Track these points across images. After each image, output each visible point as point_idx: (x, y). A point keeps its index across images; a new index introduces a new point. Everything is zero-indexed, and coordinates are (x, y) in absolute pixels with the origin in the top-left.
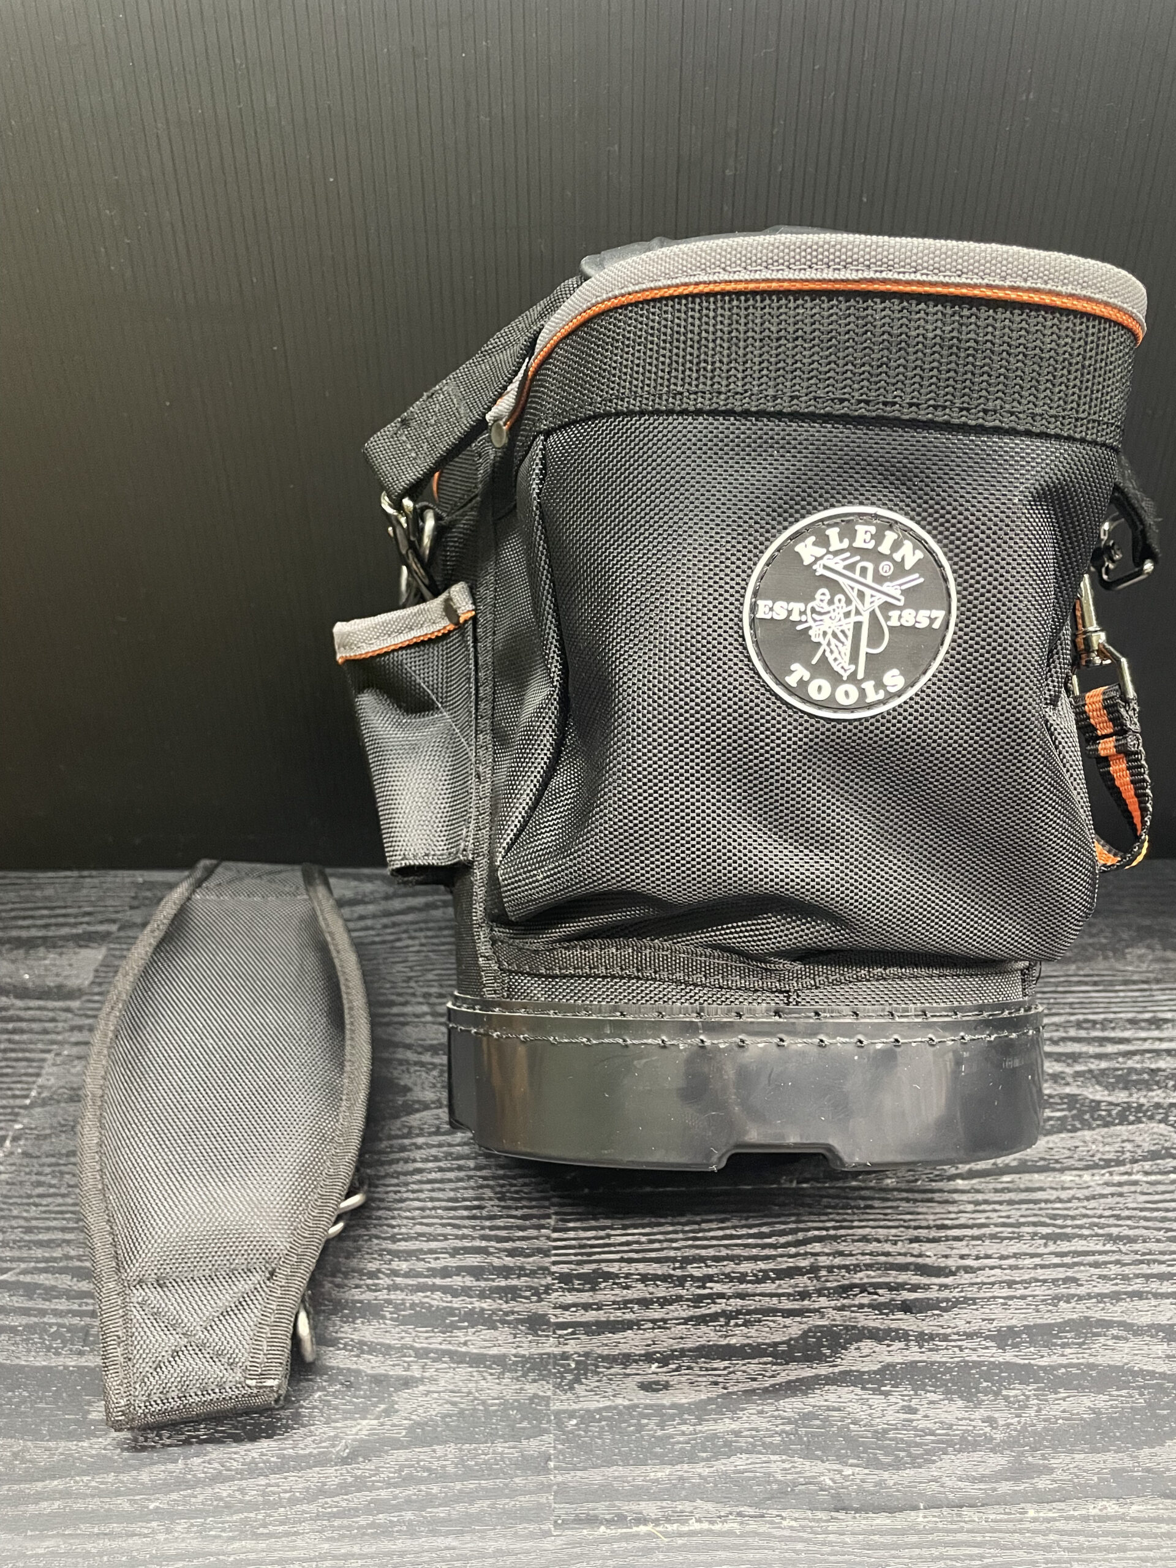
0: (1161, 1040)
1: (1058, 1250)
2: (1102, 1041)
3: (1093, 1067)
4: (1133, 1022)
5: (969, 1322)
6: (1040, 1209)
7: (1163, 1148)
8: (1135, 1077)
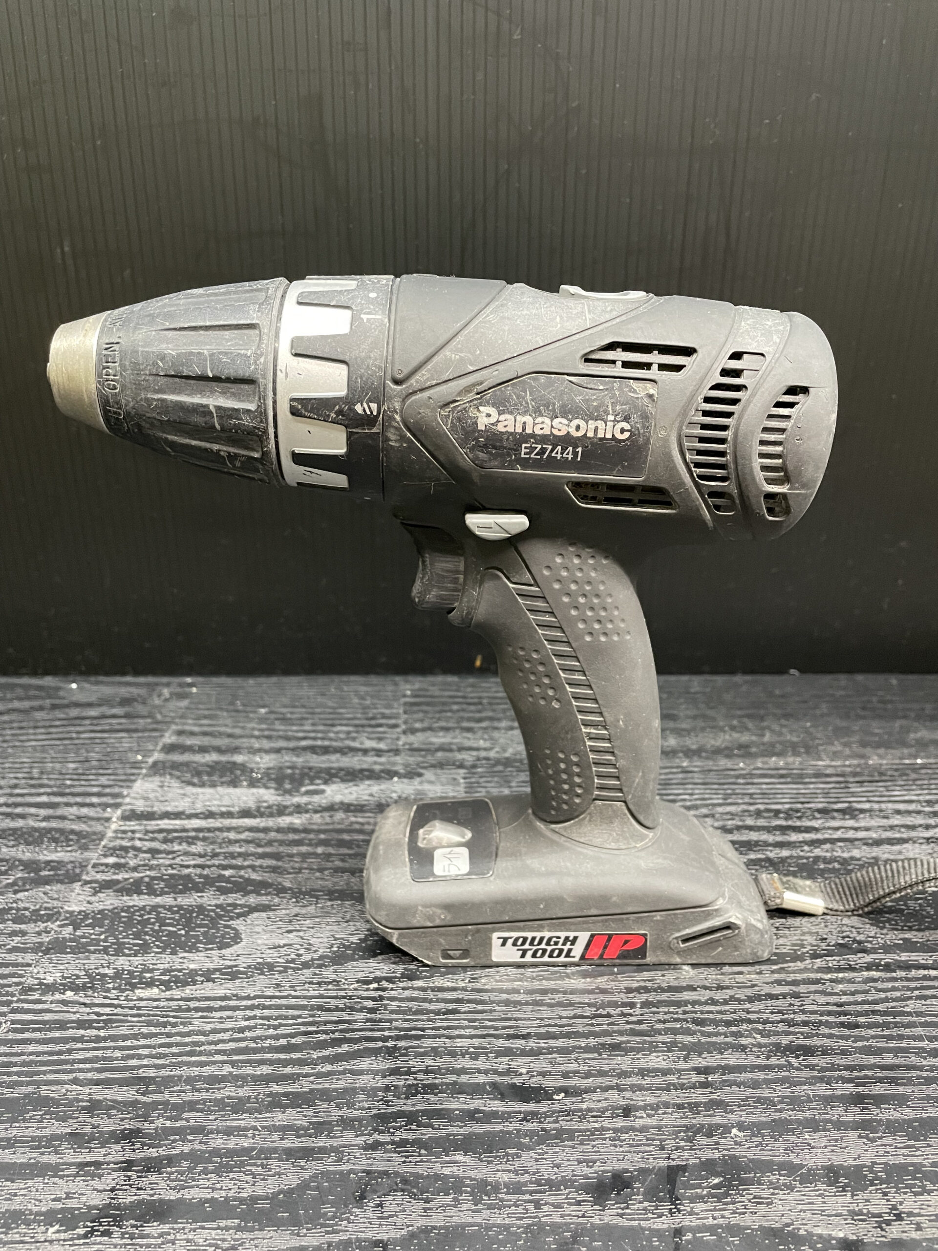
0: (856, 829)
1: (704, 1063)
2: (784, 829)
3: (771, 855)
4: (824, 812)
5: (558, 1166)
6: (685, 1013)
7: (854, 941)
8: (822, 866)
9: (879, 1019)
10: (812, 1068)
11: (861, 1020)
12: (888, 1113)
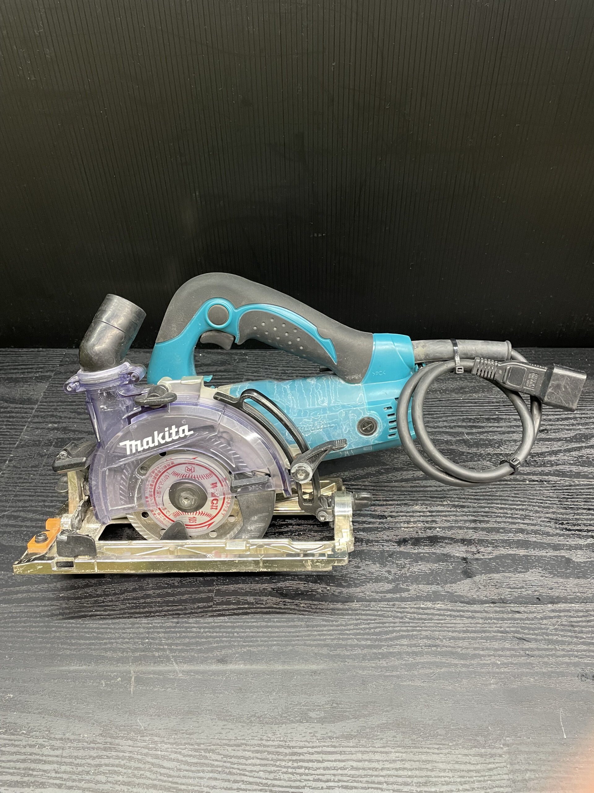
9: (487, 497)
10: (463, 512)
11: (481, 497)
12: (483, 525)
